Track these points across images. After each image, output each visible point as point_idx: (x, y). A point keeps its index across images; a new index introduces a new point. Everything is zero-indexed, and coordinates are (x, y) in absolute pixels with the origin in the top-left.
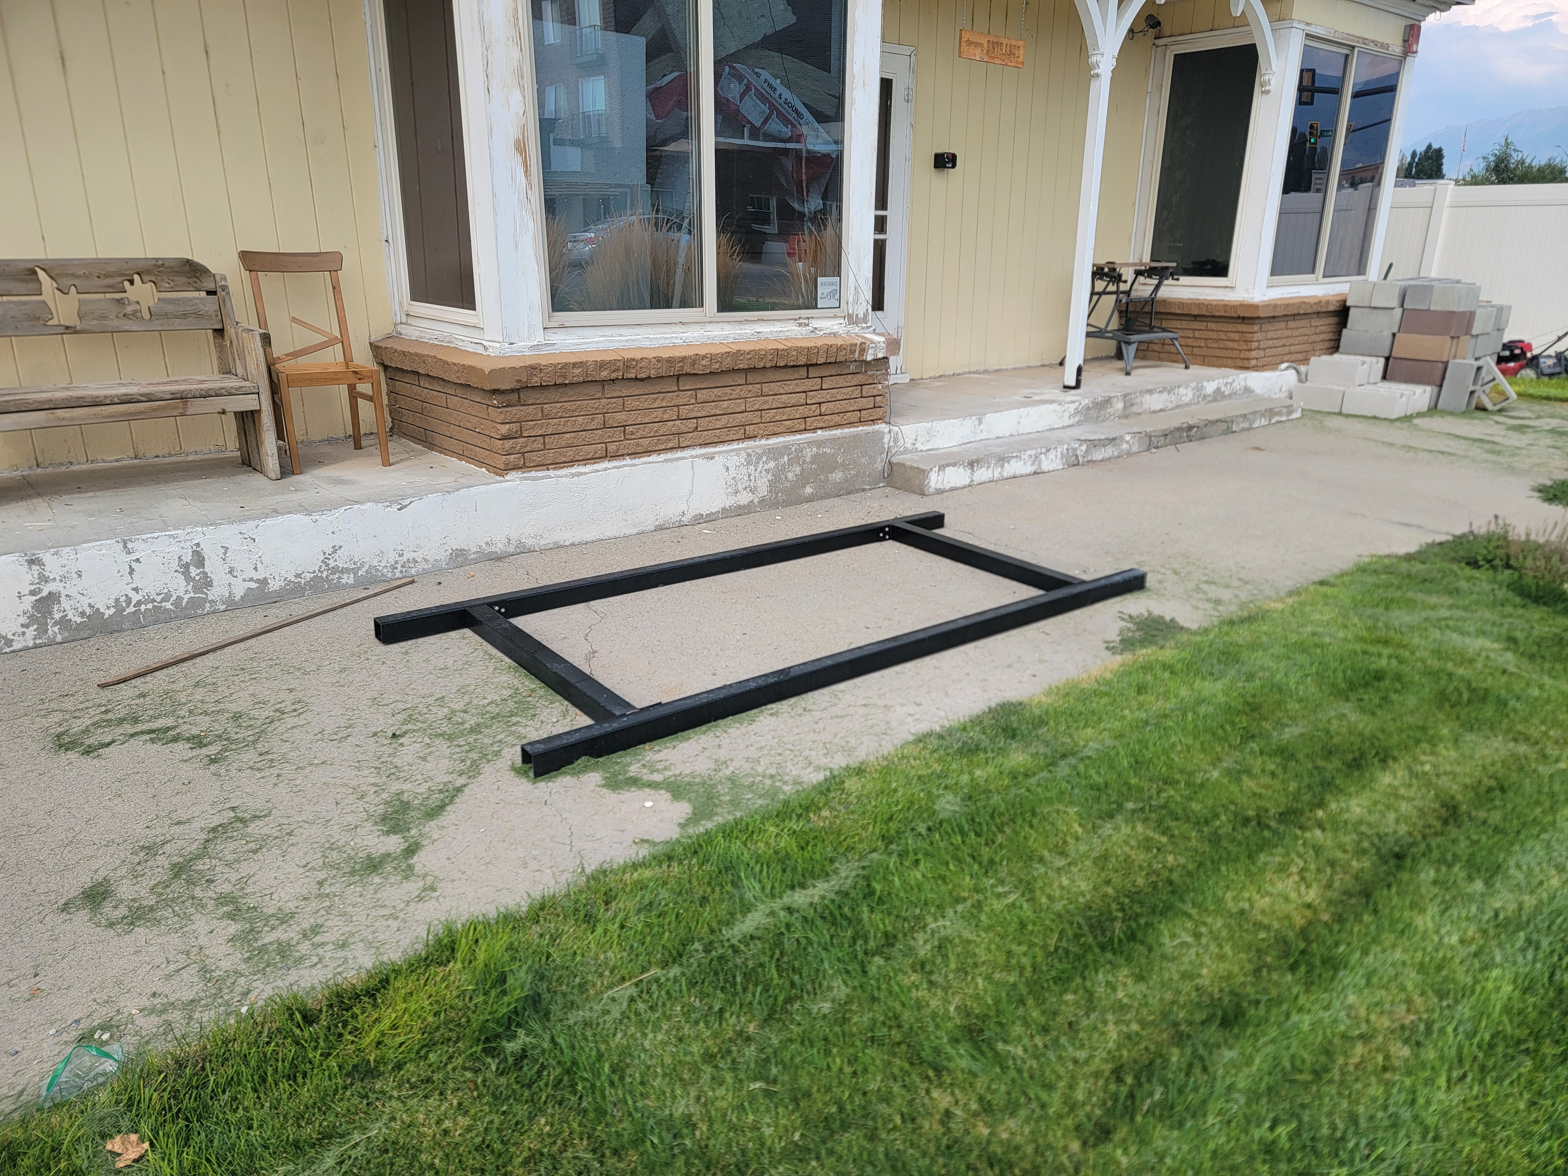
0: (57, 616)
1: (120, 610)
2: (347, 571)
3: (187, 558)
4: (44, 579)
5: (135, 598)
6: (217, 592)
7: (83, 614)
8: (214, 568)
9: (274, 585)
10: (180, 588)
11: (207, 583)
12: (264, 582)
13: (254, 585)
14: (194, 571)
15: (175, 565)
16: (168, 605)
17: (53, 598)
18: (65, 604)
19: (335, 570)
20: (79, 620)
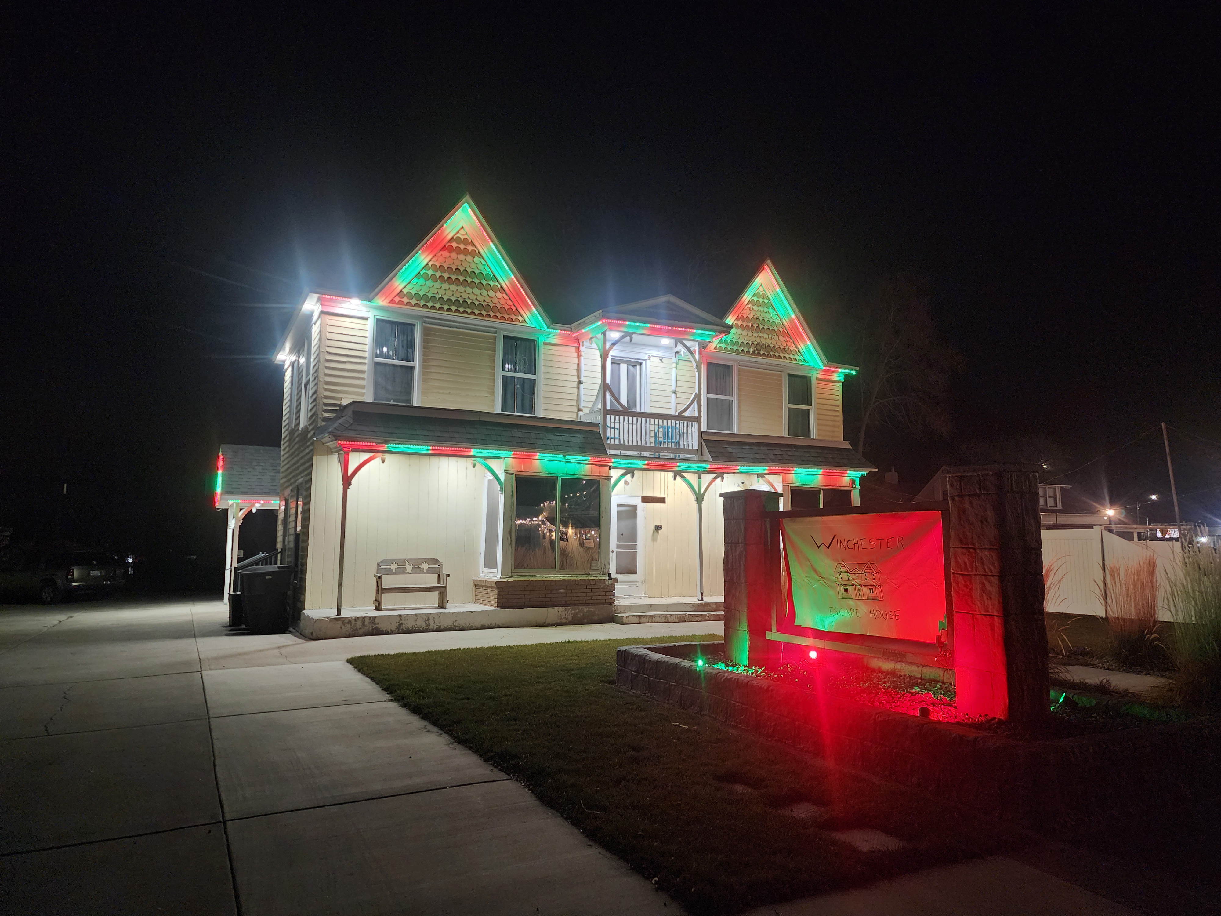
0: (402, 628)
1: (413, 628)
2: (457, 626)
3: (427, 619)
4: (401, 620)
5: (416, 626)
6: (431, 627)
7: (406, 628)
8: (431, 622)
9: (442, 627)
10: (424, 625)
11: (429, 625)
12: (440, 626)
13: (438, 627)
14: (427, 622)
15: (424, 620)
16: (421, 629)
17: (402, 624)
18: (403, 626)
19: (455, 626)
20: (405, 629)
